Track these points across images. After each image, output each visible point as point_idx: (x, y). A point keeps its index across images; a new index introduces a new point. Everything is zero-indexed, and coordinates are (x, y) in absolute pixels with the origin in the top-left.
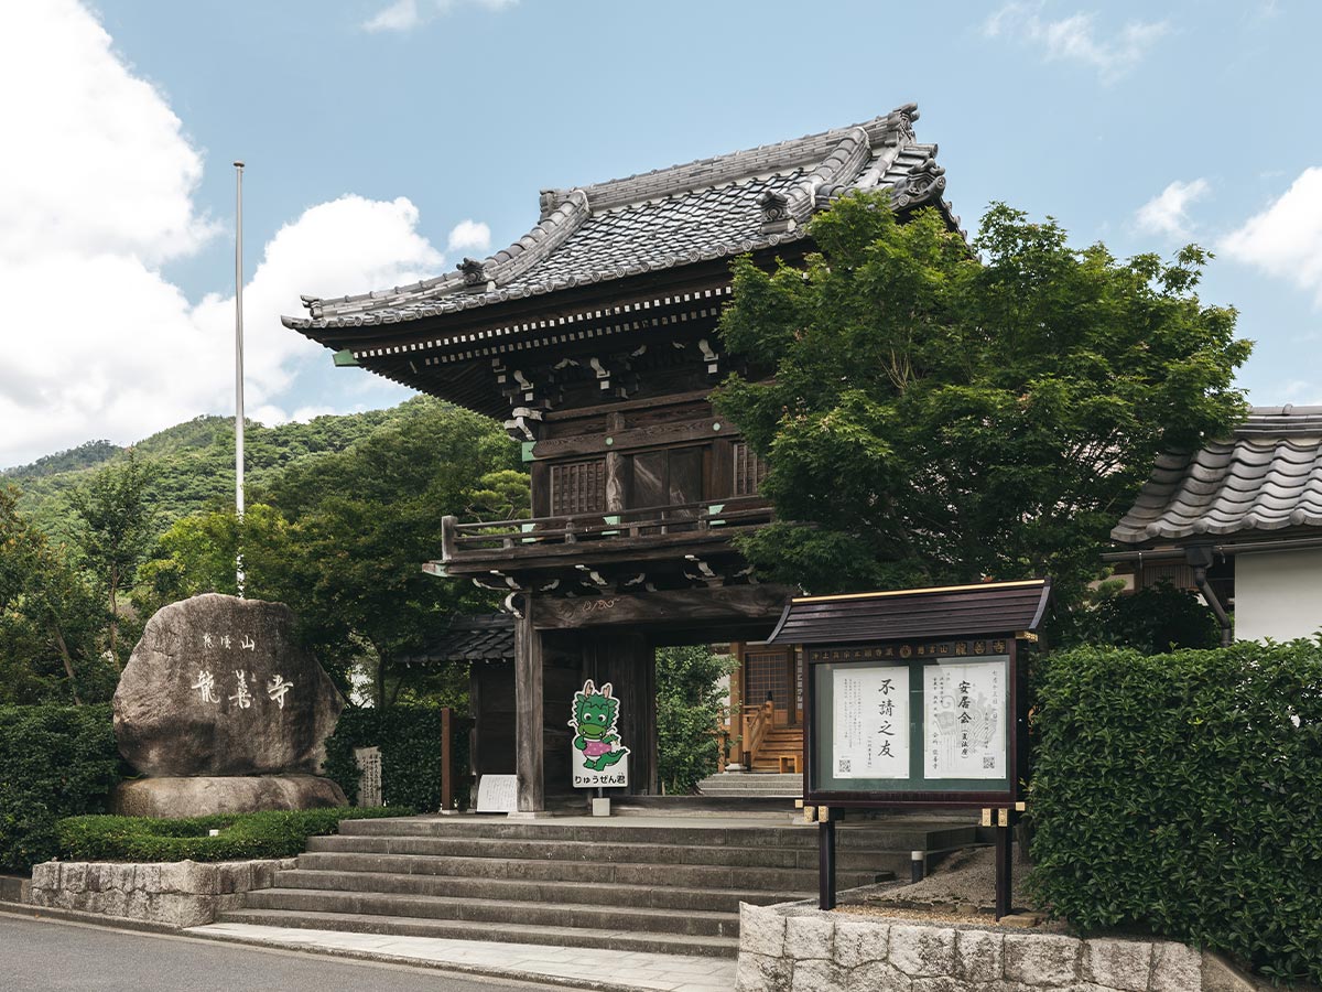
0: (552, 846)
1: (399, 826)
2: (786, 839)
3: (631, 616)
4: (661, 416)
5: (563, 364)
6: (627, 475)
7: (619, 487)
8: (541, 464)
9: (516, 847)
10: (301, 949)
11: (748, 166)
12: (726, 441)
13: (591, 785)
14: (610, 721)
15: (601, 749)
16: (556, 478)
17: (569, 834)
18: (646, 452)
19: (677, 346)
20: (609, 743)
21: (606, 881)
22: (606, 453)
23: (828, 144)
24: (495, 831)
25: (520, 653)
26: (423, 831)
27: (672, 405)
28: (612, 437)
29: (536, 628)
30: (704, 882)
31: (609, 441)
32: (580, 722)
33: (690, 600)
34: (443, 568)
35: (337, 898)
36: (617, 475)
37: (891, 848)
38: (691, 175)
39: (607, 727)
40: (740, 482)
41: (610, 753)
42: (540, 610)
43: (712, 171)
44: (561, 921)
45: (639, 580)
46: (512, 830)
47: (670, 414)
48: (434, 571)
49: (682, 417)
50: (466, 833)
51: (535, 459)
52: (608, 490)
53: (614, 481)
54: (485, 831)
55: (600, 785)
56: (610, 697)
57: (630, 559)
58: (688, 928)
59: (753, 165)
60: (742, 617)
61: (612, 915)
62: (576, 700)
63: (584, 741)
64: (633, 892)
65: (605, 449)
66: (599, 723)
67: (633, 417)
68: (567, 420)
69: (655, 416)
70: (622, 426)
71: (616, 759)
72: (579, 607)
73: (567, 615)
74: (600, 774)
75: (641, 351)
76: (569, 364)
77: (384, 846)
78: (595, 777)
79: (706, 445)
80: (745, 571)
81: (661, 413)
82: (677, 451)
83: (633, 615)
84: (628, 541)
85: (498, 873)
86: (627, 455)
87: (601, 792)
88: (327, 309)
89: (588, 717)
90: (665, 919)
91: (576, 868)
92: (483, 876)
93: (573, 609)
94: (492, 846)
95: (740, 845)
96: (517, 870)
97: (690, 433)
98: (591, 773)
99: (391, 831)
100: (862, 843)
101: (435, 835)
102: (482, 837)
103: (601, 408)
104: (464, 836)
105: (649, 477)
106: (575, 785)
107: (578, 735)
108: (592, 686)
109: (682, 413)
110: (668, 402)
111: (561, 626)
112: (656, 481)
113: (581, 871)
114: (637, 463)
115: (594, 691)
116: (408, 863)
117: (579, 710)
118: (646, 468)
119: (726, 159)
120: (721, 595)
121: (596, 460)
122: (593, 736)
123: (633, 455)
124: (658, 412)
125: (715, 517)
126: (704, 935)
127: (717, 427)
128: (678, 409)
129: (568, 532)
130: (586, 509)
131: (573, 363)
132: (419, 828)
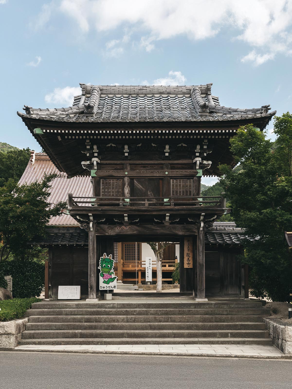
0: (136, 311)
1: (61, 305)
2: (216, 306)
3: (135, 232)
4: (144, 167)
5: (109, 145)
6: (132, 185)
7: (129, 189)
8: (98, 178)
9: (122, 311)
10: (88, 352)
11: (159, 91)
12: (169, 178)
13: (105, 289)
14: (111, 267)
15: (108, 277)
16: (103, 183)
17: (135, 306)
18: (139, 179)
19: (153, 145)
20: (111, 275)
21: (167, 322)
22: (124, 177)
23: (187, 90)
24: (104, 306)
25: (91, 243)
26: (72, 307)
27: (148, 164)
28: (127, 172)
29: (97, 235)
30: (204, 320)
31: (126, 173)
32: (102, 267)
33: (158, 228)
34: (69, 211)
35: (69, 333)
36: (128, 185)
37: (251, 308)
38: (139, 90)
39: (111, 269)
40: (173, 191)
41: (111, 278)
42: (99, 228)
43: (146, 90)
44: (169, 336)
45: (137, 221)
46: (111, 305)
47: (147, 167)
48: (66, 212)
49: (152, 168)
50: (91, 307)
51: (96, 176)
52: (125, 189)
53: (127, 186)
54: (100, 306)
55: (108, 289)
56: (111, 259)
57: (146, 213)
58: (218, 336)
59: (162, 91)
60: (176, 235)
61: (189, 333)
62: (101, 260)
63: (103, 274)
64: (187, 325)
65: (125, 176)
66: (108, 268)
67: (134, 167)
68: (106, 164)
69: (142, 167)
70: (130, 169)
71: (113, 280)
72: (115, 228)
73: (110, 231)
74: (108, 285)
75: (140, 145)
76: (111, 145)
77: (62, 312)
78: (107, 287)
79: (162, 179)
80: (177, 220)
81: (144, 166)
82: (151, 179)
83: (136, 232)
84: (145, 208)
85: (123, 320)
86: (132, 179)
87: (108, 291)
88: (35, 112)
89: (104, 266)
90: (209, 333)
91: (155, 318)
92: (116, 322)
93: (112, 229)
94: (111, 311)
95: (200, 308)
96: (131, 319)
97: (157, 174)
98: (105, 285)
99: (57, 307)
100: (242, 306)
101: (77, 308)
102: (98, 308)
103: (123, 162)
104: (90, 308)
105: (140, 186)
106: (100, 289)
107: (101, 272)
108: (106, 255)
109: (152, 167)
110: (148, 163)
111: (107, 234)
112: (143, 188)
113: (157, 319)
114: (135, 181)
115: (107, 257)
116: (82, 318)
117: (102, 263)
118: (139, 184)
119: (151, 87)
120: (169, 227)
121: (119, 179)
122: (106, 272)
123: (134, 179)
124: (143, 166)
125: (166, 202)
126: (223, 337)
127: (167, 173)
128: (150, 166)
129: (121, 203)
130: (115, 195)
131: (113, 145)
132: (70, 306)
